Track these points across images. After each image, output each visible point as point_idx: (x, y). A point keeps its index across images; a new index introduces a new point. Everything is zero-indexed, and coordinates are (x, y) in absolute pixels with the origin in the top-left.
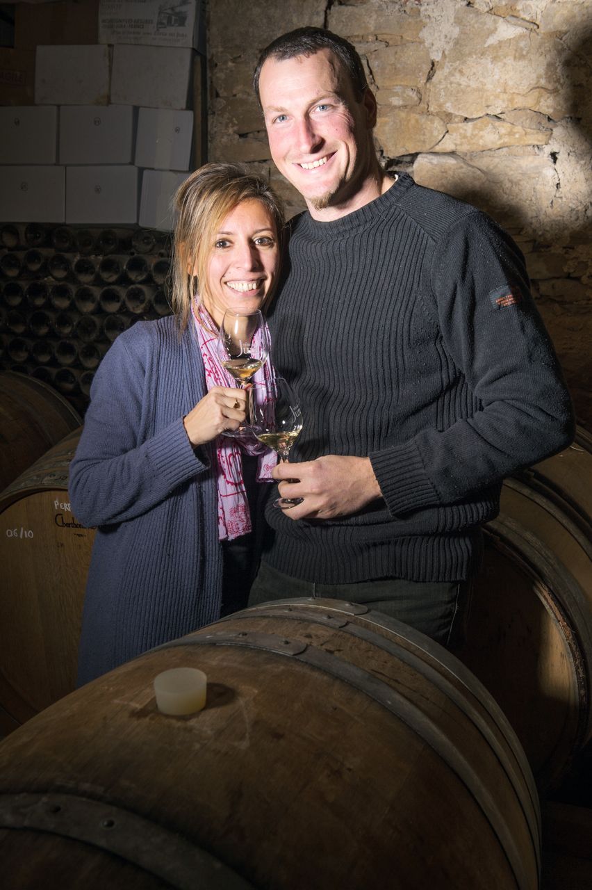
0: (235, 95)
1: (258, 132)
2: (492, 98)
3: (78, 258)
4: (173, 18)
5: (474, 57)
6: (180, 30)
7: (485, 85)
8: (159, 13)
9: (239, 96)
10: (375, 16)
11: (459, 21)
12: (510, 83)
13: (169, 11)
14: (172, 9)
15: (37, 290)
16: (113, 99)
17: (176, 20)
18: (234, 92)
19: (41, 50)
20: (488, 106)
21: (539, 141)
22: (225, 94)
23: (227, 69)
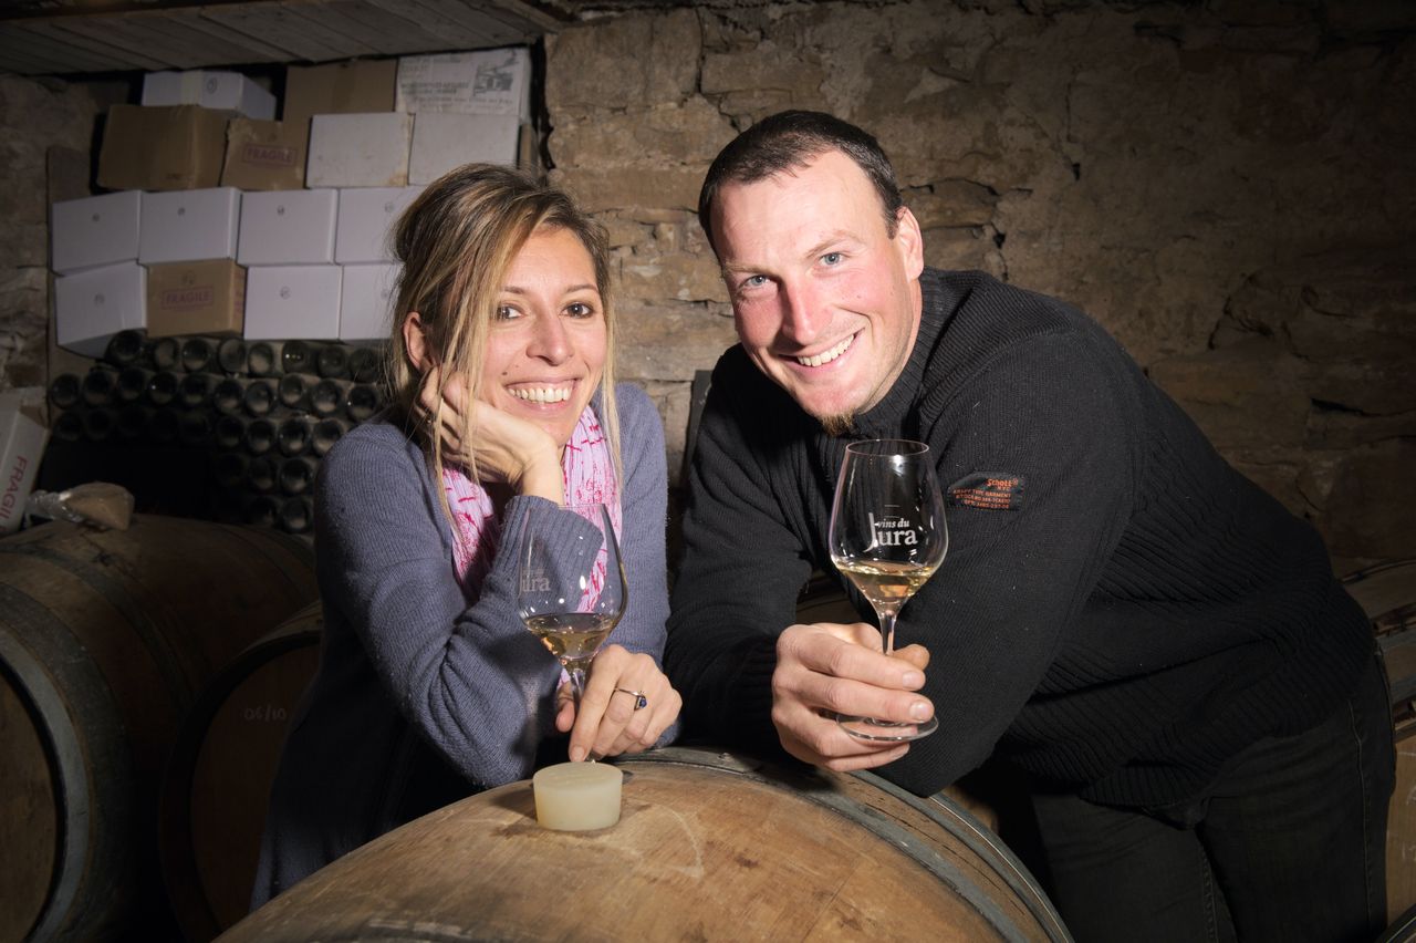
0: (578, 166)
1: (607, 211)
2: (915, 165)
3: (353, 385)
4: (495, 81)
5: (891, 114)
6: (504, 94)
7: (906, 150)
8: (477, 76)
9: (583, 166)
10: (761, 67)
11: (870, 71)
12: (939, 147)
13: (491, 73)
14: (495, 69)
15: (296, 430)
16: (412, 180)
17: (498, 84)
18: (576, 162)
19: (320, 121)
20: (910, 176)
21: (979, 219)
22: (563, 165)
23: (567, 133)
